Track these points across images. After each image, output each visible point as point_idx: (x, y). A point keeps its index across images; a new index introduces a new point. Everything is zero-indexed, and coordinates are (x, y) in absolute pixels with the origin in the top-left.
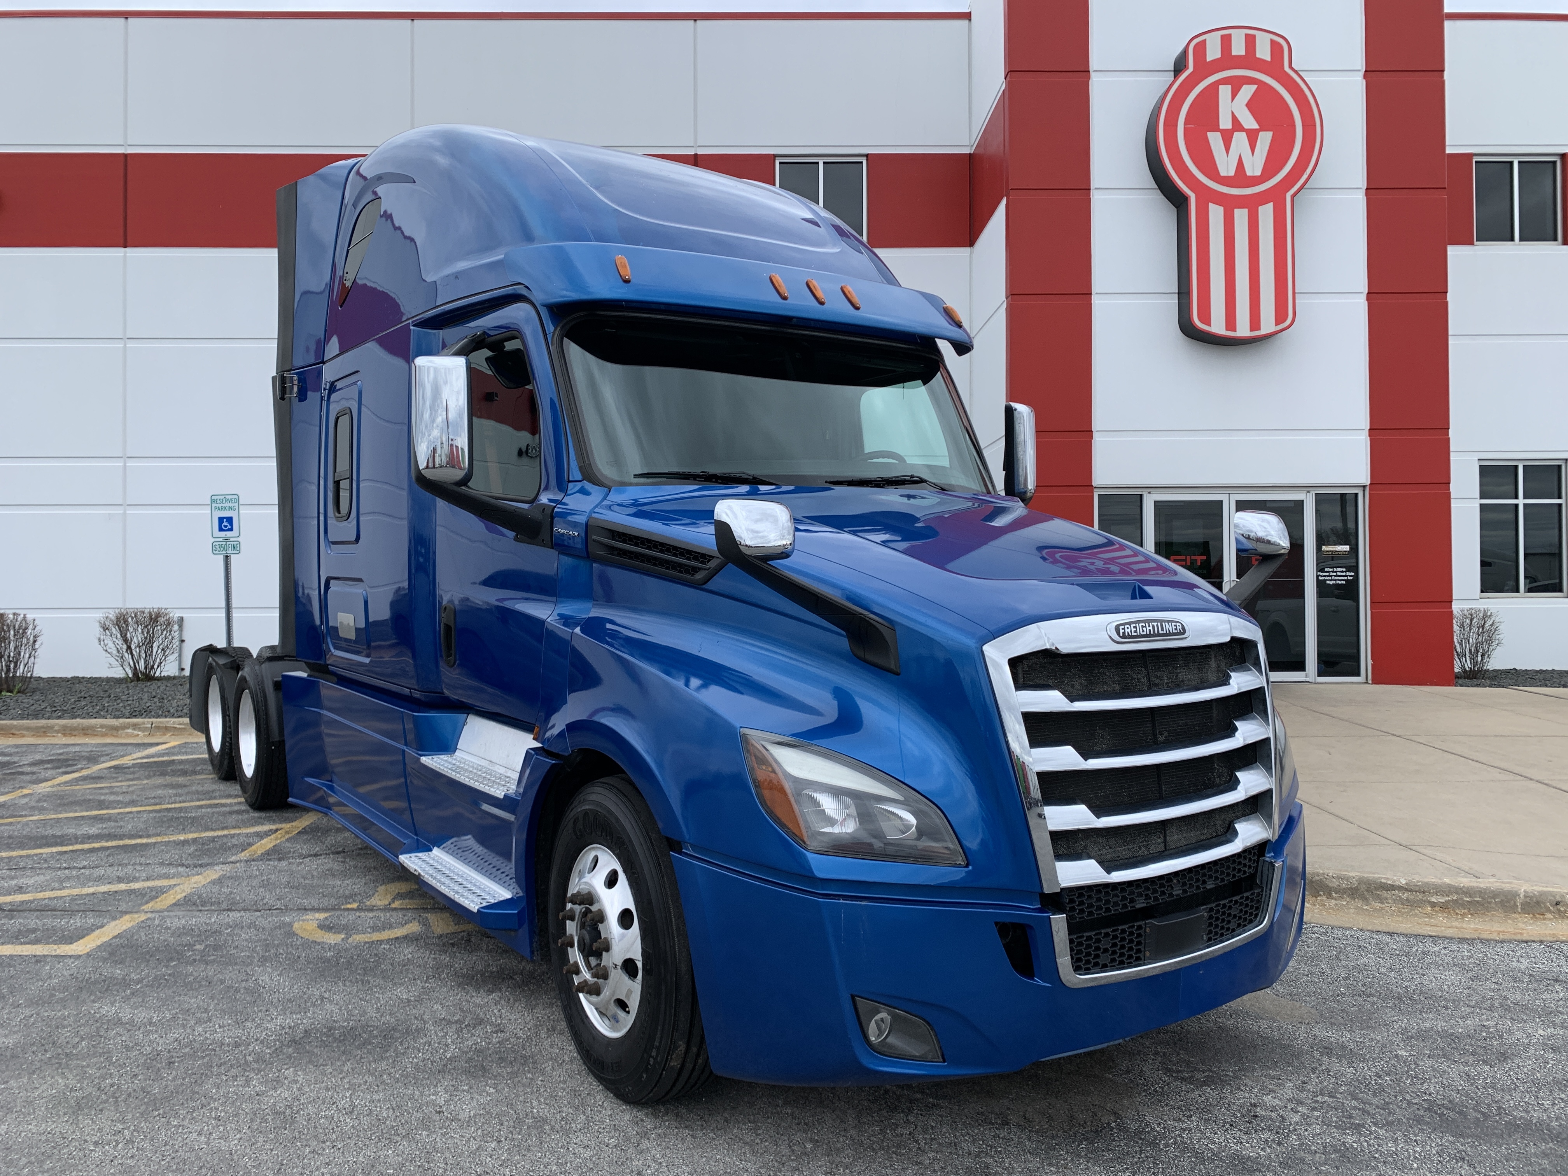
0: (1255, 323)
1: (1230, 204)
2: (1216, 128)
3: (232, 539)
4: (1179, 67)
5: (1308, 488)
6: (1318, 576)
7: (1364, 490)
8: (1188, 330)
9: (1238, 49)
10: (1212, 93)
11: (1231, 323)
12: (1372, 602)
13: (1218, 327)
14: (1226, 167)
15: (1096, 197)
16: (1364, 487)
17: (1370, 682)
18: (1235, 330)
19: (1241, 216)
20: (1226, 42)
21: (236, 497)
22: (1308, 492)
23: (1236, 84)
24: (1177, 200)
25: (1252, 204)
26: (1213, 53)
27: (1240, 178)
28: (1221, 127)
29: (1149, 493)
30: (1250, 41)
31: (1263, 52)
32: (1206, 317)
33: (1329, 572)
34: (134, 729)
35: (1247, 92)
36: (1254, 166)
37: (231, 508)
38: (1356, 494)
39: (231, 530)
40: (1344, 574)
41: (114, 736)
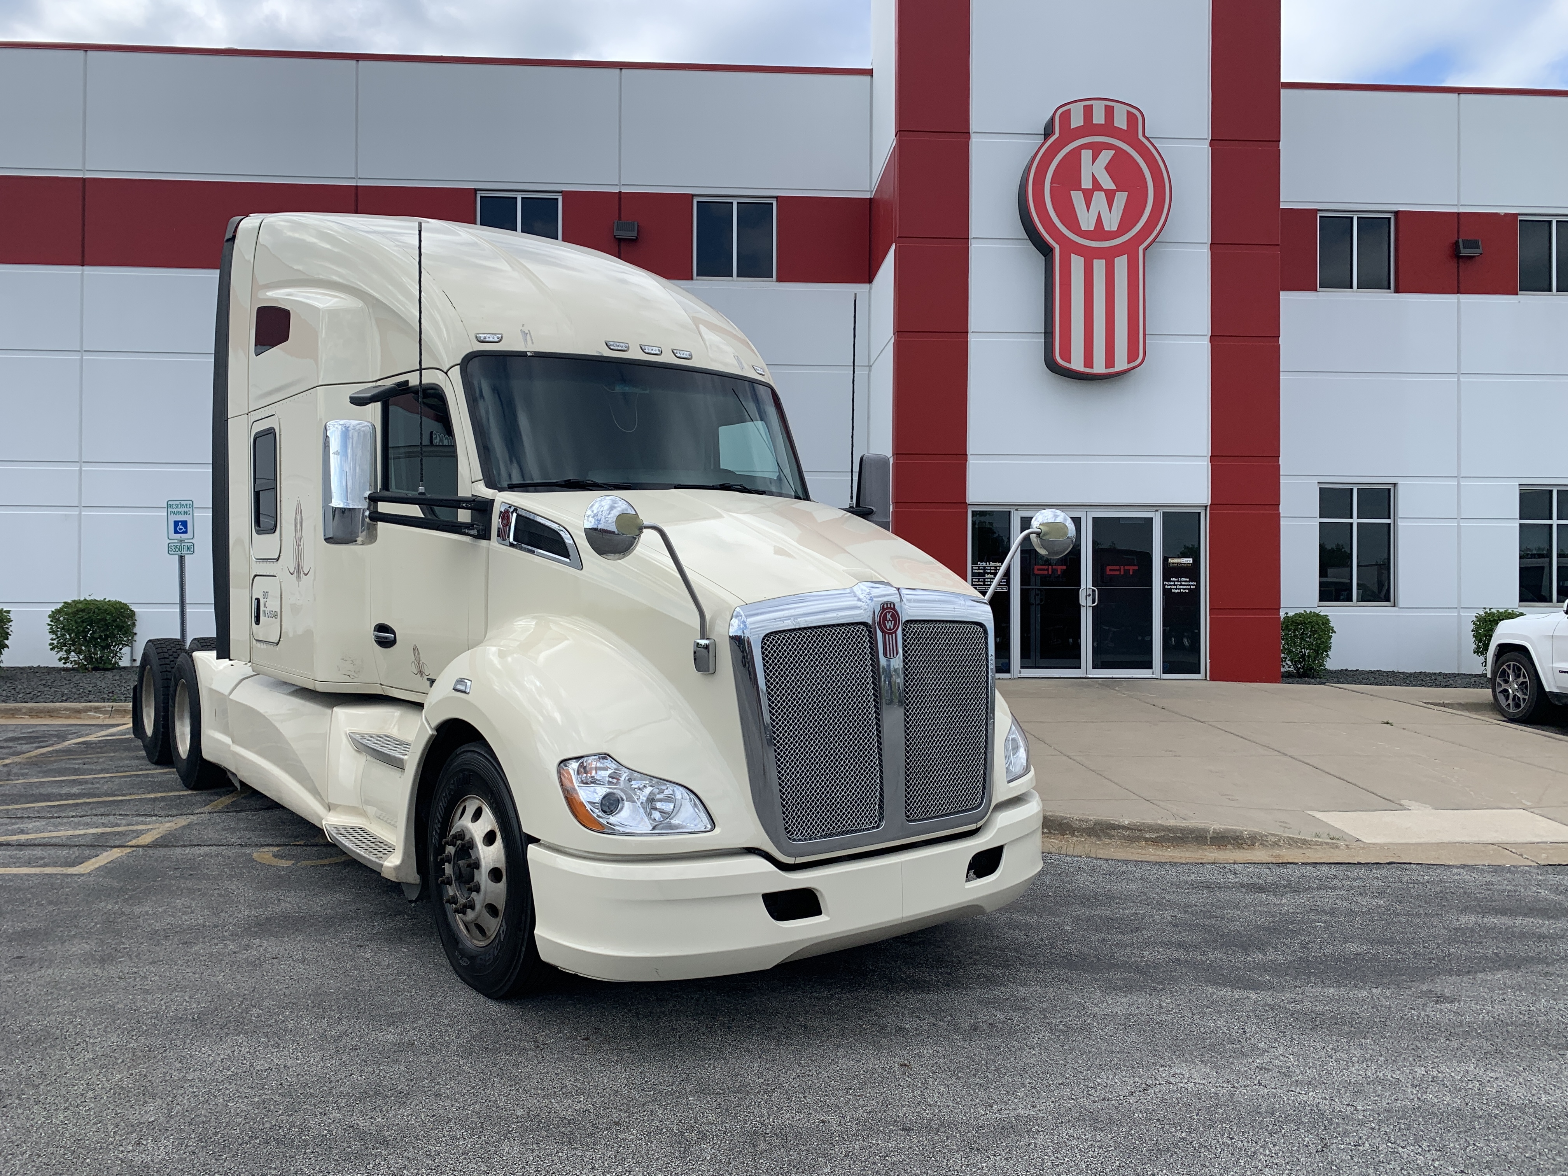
0: (1110, 360)
1: (1089, 255)
2: (1078, 187)
3: (186, 541)
4: (1048, 133)
5: (1156, 507)
6: (1164, 585)
7: (1206, 510)
8: (1051, 365)
9: (1099, 118)
10: (1074, 157)
11: (1089, 360)
12: (1210, 609)
13: (1077, 363)
14: (1087, 222)
15: (975, 247)
16: (1206, 507)
17: (1208, 679)
18: (1092, 367)
19: (1099, 266)
20: (1088, 111)
21: (191, 503)
22: (1157, 511)
23: (1097, 150)
24: (1045, 250)
25: (1109, 256)
26: (1077, 121)
27: (1099, 233)
28: (1083, 187)
29: (1017, 510)
30: (1109, 112)
31: (1120, 122)
32: (1066, 354)
33: (1174, 581)
34: (95, 712)
35: (1106, 156)
36: (1111, 223)
37: (185, 513)
38: (1199, 513)
39: (186, 532)
40: (1187, 583)
41: (77, 718)
